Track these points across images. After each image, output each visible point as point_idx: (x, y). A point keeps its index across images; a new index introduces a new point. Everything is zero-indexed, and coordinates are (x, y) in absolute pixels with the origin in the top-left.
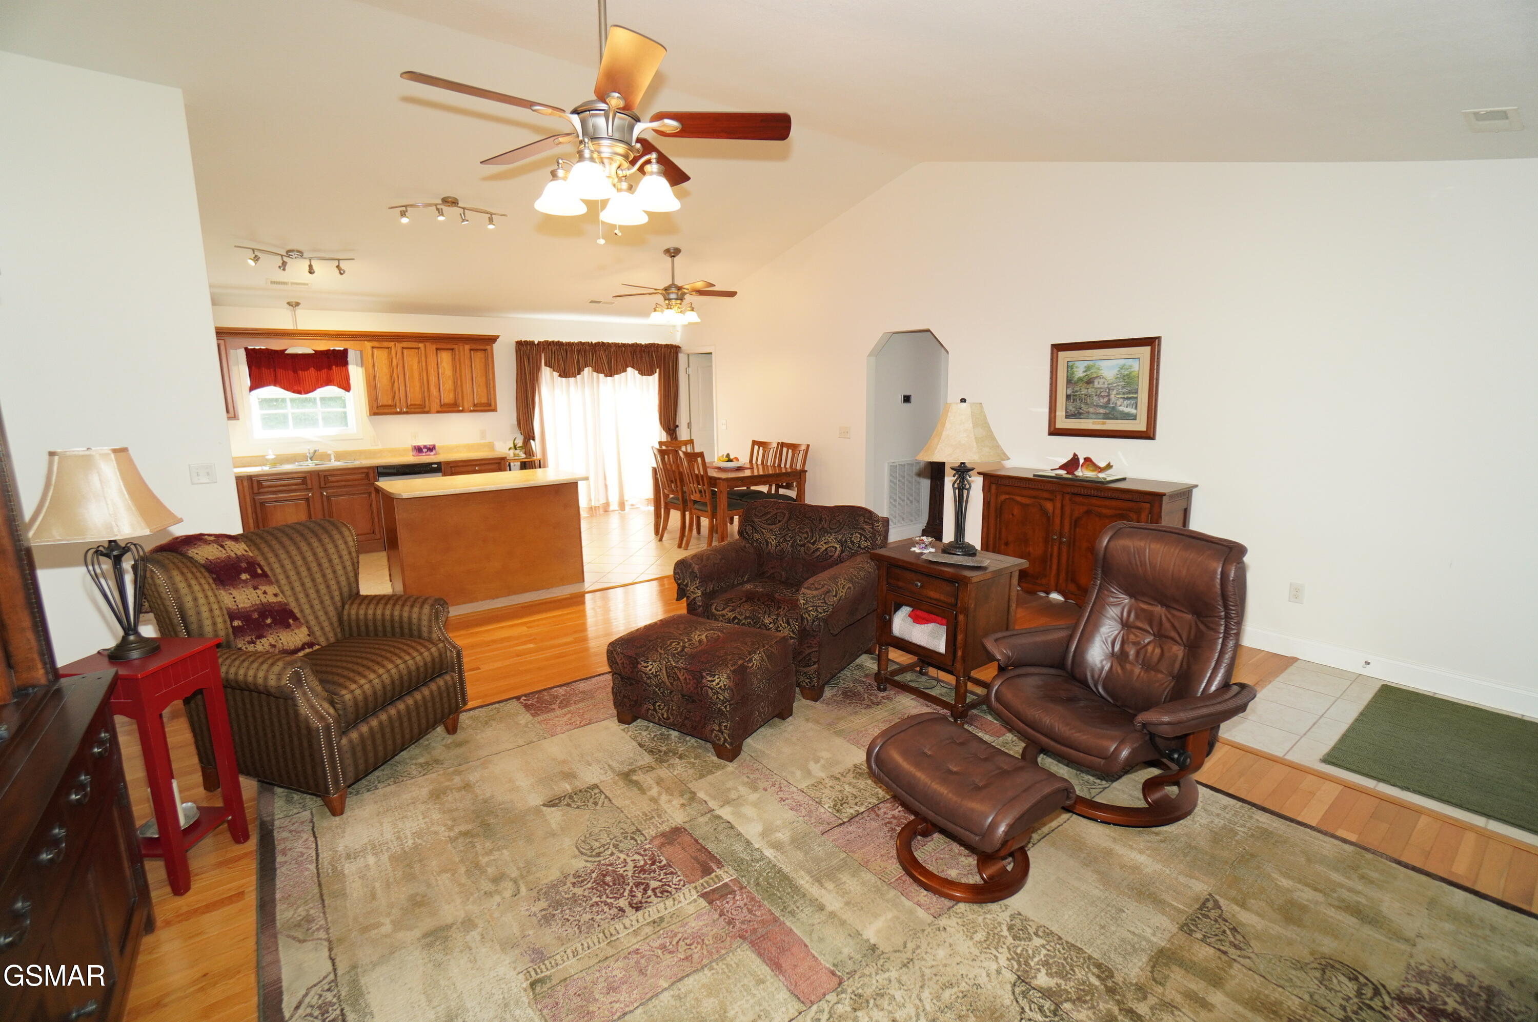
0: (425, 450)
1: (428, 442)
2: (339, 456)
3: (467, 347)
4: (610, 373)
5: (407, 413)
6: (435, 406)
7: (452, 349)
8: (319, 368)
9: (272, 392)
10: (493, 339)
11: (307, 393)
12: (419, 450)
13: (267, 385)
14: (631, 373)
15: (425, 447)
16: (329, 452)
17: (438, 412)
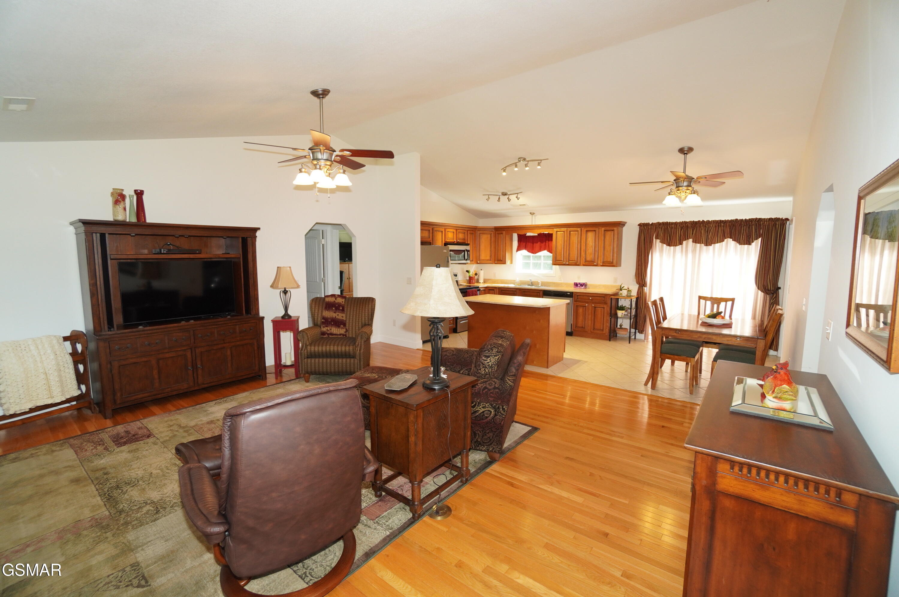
0: (579, 285)
1: (582, 281)
2: (543, 284)
3: (603, 229)
4: (708, 243)
5: (568, 265)
6: (583, 261)
7: (595, 231)
8: (542, 242)
9: (524, 252)
10: (621, 224)
11: (535, 253)
12: (576, 285)
13: (523, 249)
14: (730, 243)
15: (579, 284)
16: (539, 281)
17: (584, 265)
